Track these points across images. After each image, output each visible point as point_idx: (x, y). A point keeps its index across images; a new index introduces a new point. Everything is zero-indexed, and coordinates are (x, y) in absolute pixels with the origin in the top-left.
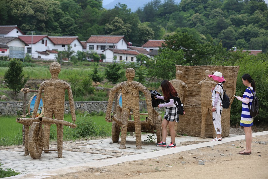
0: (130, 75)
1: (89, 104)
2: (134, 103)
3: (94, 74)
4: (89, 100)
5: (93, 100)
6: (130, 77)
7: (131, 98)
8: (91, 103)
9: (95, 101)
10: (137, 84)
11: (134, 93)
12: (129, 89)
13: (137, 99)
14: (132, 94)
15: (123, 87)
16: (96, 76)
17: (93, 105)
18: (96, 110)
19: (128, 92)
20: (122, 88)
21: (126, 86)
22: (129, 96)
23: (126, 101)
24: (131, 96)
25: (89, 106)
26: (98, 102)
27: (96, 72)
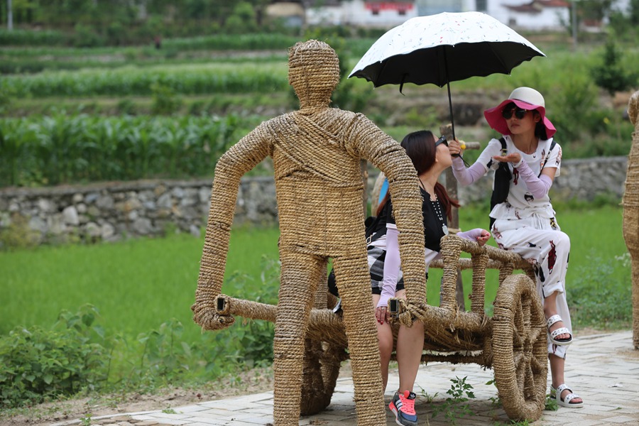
0: (307, 81)
1: (585, 167)
2: (333, 227)
3: (606, 68)
4: (588, 155)
5: (600, 153)
6: (309, 90)
7: (317, 201)
8: (593, 165)
9: (608, 155)
10: (344, 124)
11: (332, 171)
12: (310, 152)
13: (348, 202)
14: (323, 180)
15: (278, 142)
16: (613, 73)
17: (601, 172)
18: (612, 187)
19: (302, 170)
20: (273, 147)
21: (294, 137)
22: (310, 189)
23: (296, 215)
24: (317, 189)
25: (588, 175)
26: (618, 159)
27: (611, 58)
